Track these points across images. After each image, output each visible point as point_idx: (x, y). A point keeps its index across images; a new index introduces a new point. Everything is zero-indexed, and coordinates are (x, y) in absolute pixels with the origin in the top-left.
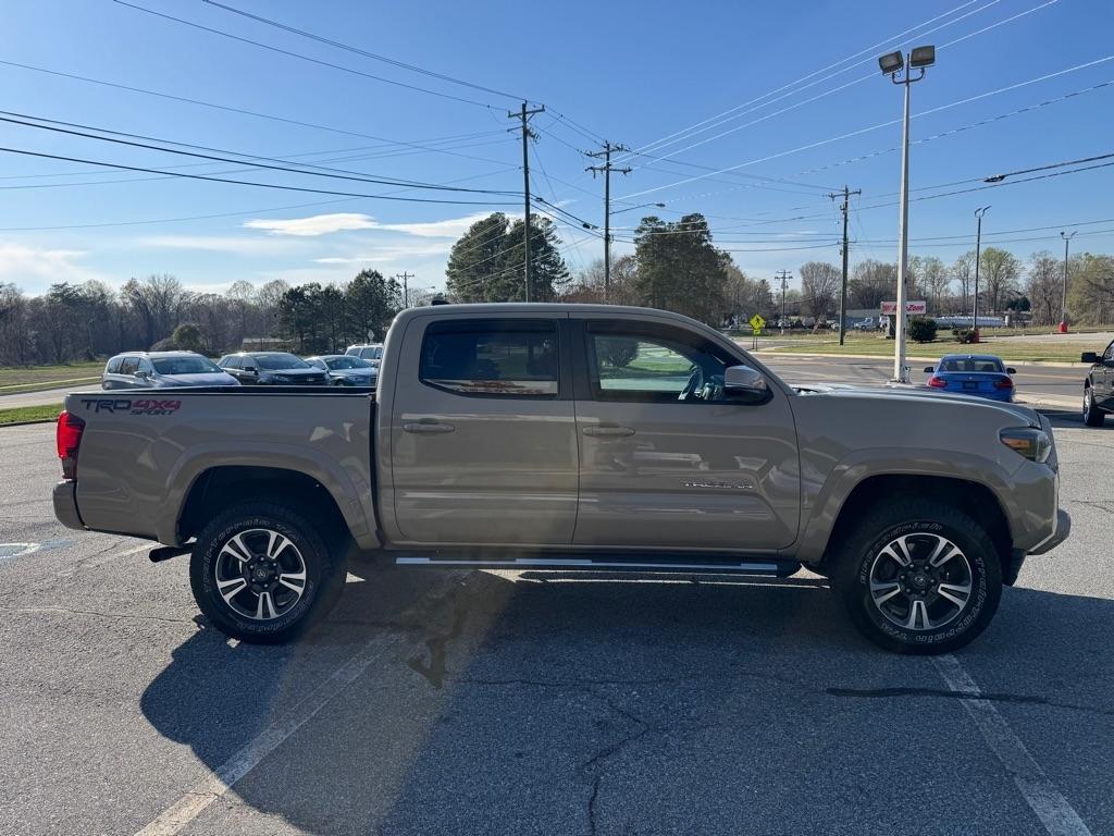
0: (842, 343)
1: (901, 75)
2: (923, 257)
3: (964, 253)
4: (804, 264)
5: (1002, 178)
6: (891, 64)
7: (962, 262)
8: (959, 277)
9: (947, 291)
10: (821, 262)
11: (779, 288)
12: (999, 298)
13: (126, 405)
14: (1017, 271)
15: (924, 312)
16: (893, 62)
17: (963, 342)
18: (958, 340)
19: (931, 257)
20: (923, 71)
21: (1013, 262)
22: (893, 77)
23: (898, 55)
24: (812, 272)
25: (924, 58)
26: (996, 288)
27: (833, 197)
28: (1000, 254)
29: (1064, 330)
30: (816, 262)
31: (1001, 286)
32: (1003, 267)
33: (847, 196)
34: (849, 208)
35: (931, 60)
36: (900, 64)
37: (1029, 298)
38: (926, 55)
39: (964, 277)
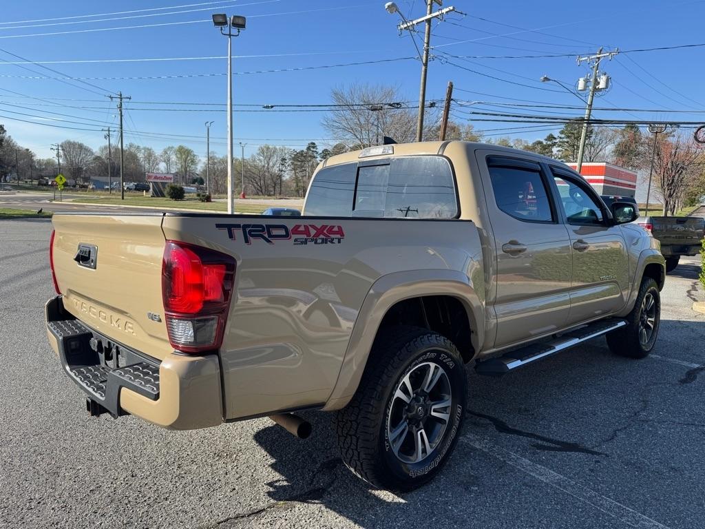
0: (123, 198)
1: (226, 29)
2: (142, 147)
3: (166, 147)
4: (63, 141)
5: (272, 107)
6: (220, 21)
7: (166, 153)
8: (165, 161)
9: (158, 169)
10: (76, 141)
11: (55, 156)
12: (187, 176)
13: (283, 232)
14: (197, 161)
15: (172, 181)
16: (221, 20)
17: (203, 201)
18: (200, 200)
19: (147, 147)
20: (239, 32)
21: (194, 156)
22: (221, 29)
23: (224, 16)
24: (70, 148)
25: (239, 24)
26: (186, 171)
27: (111, 98)
28: (187, 150)
29: (244, 197)
30: (72, 141)
31: (188, 169)
32: (189, 158)
33: (121, 99)
34: (123, 107)
35: (243, 26)
36: (225, 23)
37: (203, 177)
38: (240, 22)
39: (168, 161)
